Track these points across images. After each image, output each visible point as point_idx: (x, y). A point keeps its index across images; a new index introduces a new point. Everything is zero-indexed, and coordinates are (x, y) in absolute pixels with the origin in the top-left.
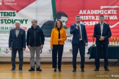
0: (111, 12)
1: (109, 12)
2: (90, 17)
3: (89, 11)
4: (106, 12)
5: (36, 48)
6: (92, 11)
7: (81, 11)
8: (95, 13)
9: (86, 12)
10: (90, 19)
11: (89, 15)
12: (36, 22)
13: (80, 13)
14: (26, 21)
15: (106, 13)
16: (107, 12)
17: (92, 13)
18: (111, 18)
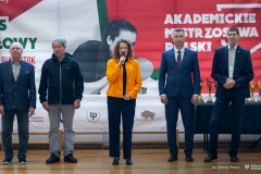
0: (243, 18)
1: (238, 19)
2: (191, 30)
3: (188, 16)
4: (230, 18)
5: (63, 107)
6: (195, 16)
7: (169, 16)
8: (204, 22)
9: (182, 19)
10: (191, 36)
11: (188, 26)
12: (63, 44)
13: (166, 23)
14: (33, 41)
15: (232, 22)
16: (233, 18)
17: (196, 22)
18: (244, 33)
